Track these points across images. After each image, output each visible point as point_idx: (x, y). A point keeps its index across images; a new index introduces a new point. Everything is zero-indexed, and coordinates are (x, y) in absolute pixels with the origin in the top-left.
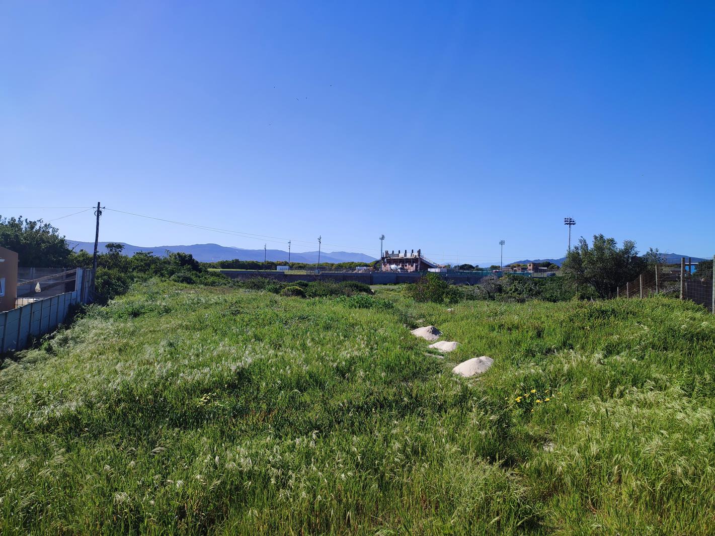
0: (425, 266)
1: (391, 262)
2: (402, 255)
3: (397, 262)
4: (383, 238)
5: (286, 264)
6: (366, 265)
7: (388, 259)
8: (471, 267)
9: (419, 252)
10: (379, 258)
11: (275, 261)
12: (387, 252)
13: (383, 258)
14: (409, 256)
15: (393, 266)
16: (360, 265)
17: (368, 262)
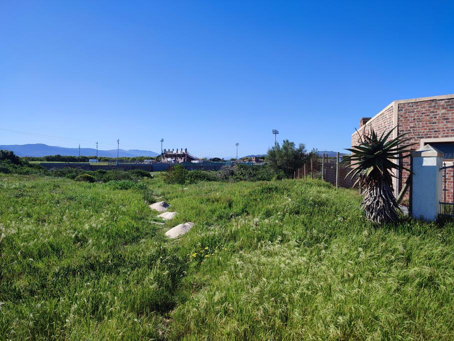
0: (190, 159)
1: (167, 156)
2: (175, 152)
3: (171, 156)
4: (162, 141)
5: (96, 158)
6: (152, 159)
7: (165, 155)
8: (219, 159)
9: (186, 150)
10: (160, 153)
11: (87, 156)
12: (165, 150)
13: (162, 154)
14: (179, 153)
15: (169, 159)
16: (148, 159)
17: (153, 157)
